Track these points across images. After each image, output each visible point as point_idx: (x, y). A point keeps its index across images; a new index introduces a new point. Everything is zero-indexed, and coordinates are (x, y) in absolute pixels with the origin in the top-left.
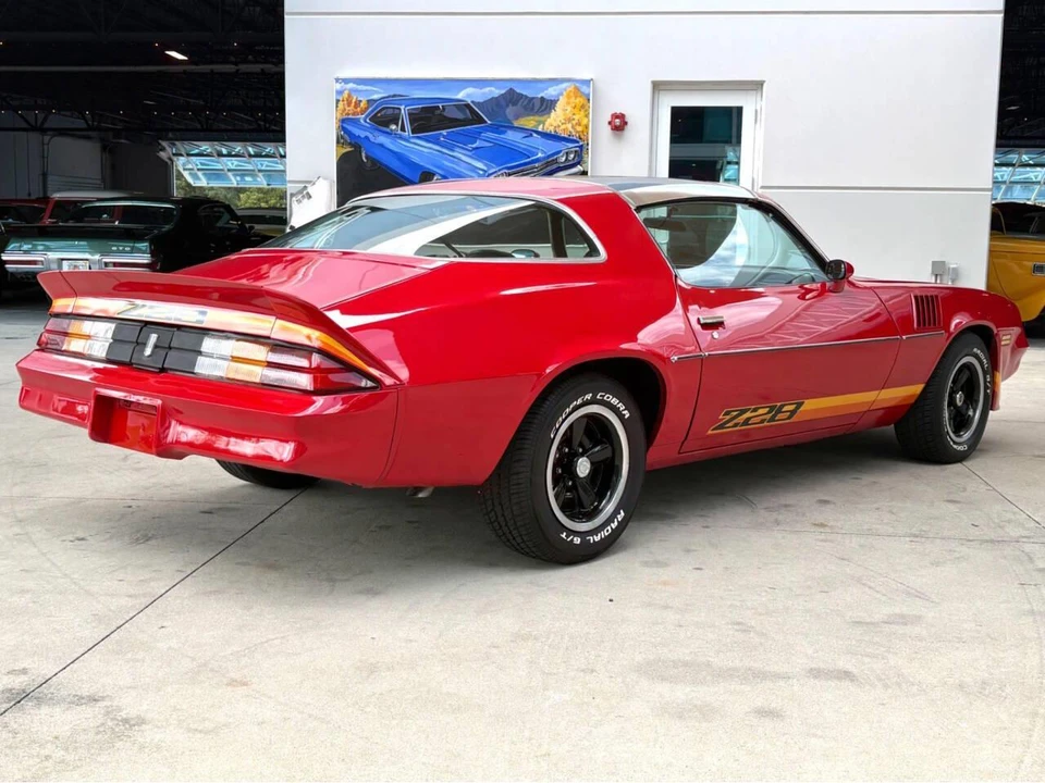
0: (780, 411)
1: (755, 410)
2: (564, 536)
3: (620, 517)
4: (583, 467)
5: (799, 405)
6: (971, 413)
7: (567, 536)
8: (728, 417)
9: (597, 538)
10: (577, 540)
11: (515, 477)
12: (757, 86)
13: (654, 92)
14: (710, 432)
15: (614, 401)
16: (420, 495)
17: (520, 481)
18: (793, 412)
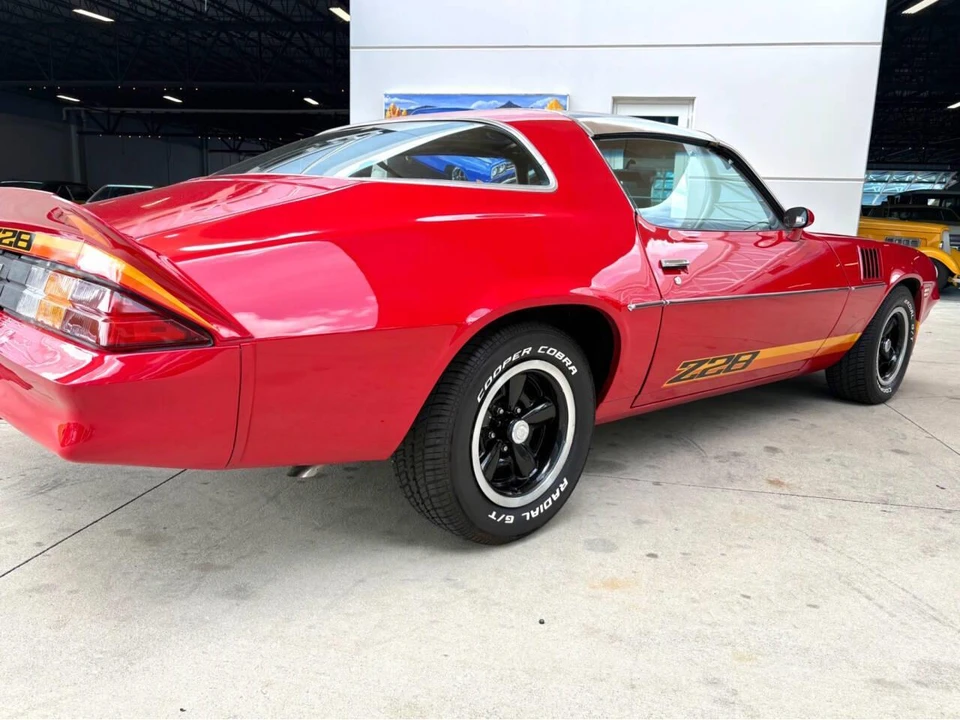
0: (736, 361)
1: (713, 361)
2: (493, 516)
3: (562, 487)
4: (520, 432)
5: (755, 355)
6: (894, 358)
7: (497, 516)
8: (686, 369)
9: (535, 514)
10: (510, 519)
11: (431, 450)
12: (690, 101)
13: (613, 107)
14: (665, 385)
15: (560, 355)
16: (305, 475)
17: (437, 456)
18: (748, 362)
